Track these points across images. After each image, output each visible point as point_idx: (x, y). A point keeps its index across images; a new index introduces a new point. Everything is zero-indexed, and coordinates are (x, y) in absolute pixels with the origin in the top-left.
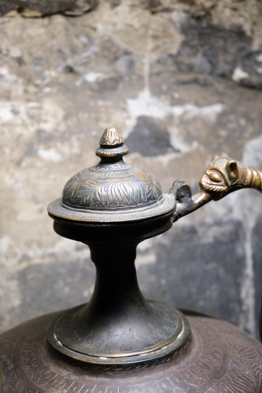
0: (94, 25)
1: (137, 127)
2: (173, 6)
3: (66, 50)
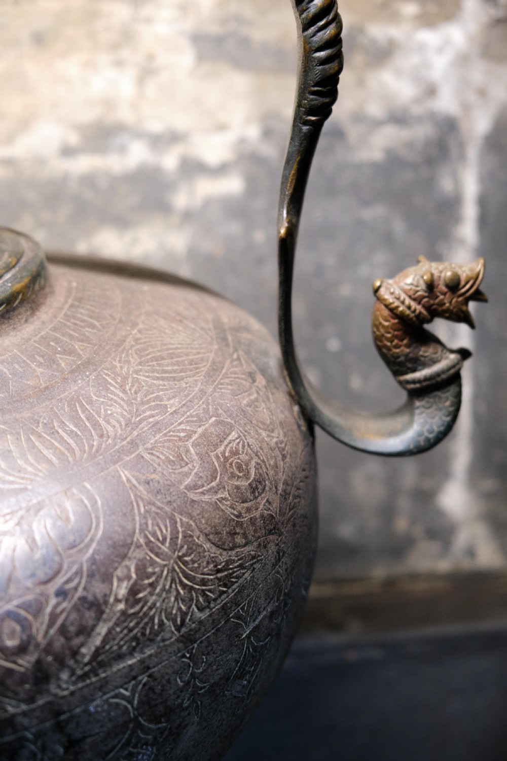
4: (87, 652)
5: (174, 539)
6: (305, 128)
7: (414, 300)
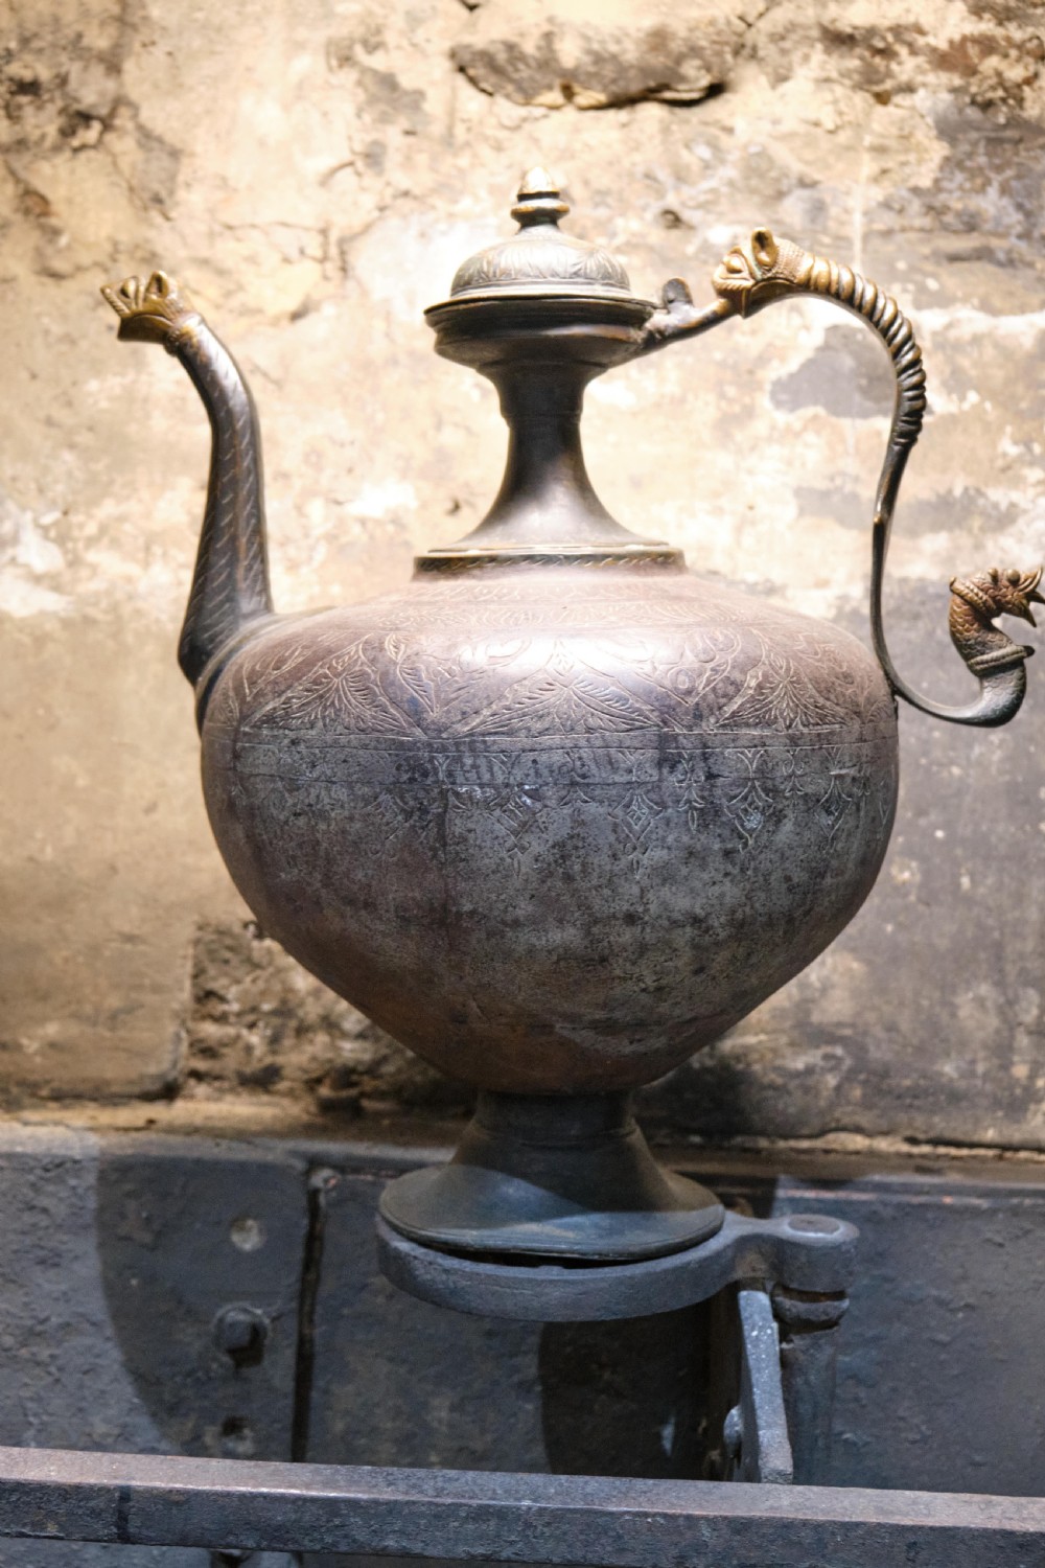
0: (728, 123)
1: (826, 348)
2: (919, 79)
3: (663, 175)
4: (729, 710)
5: (788, 670)
6: (897, 448)
7: (982, 590)
